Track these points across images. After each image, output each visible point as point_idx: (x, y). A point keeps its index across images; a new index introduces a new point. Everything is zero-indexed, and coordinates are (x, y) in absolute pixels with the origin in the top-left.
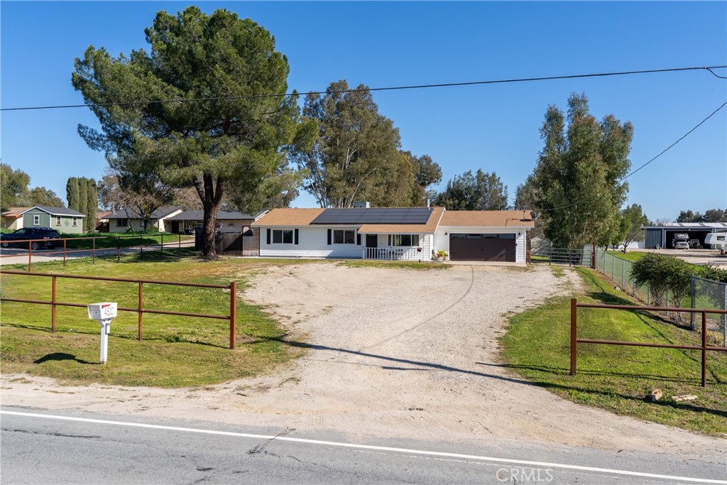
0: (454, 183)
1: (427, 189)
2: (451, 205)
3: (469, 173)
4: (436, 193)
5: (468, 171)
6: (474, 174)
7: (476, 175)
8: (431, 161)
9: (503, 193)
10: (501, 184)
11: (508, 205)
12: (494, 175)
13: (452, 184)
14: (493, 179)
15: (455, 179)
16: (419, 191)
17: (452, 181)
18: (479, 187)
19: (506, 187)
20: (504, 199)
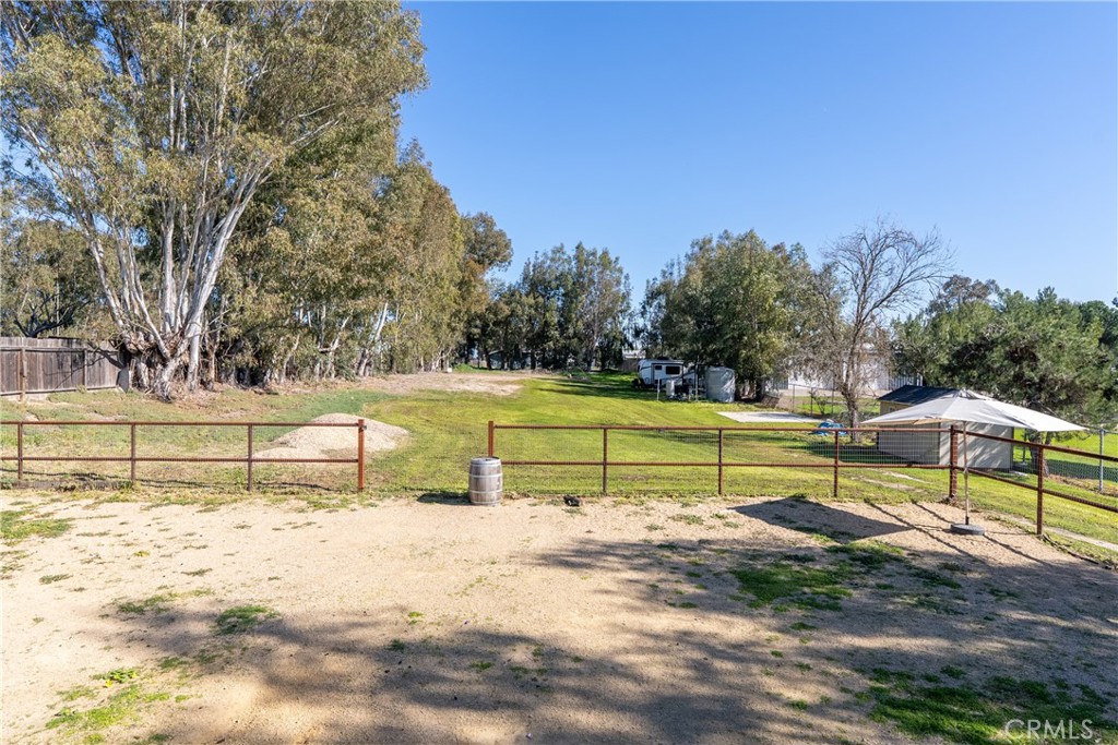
0: (534, 266)
1: (487, 276)
2: (531, 306)
3: (560, 250)
4: (502, 285)
5: (558, 245)
6: (570, 252)
7: (574, 253)
8: (493, 224)
9: (622, 287)
10: (620, 271)
11: (632, 309)
12: (605, 253)
13: (531, 269)
14: (606, 262)
15: (537, 258)
16: (473, 273)
17: (532, 263)
18: (580, 275)
19: (627, 277)
20: (625, 297)
